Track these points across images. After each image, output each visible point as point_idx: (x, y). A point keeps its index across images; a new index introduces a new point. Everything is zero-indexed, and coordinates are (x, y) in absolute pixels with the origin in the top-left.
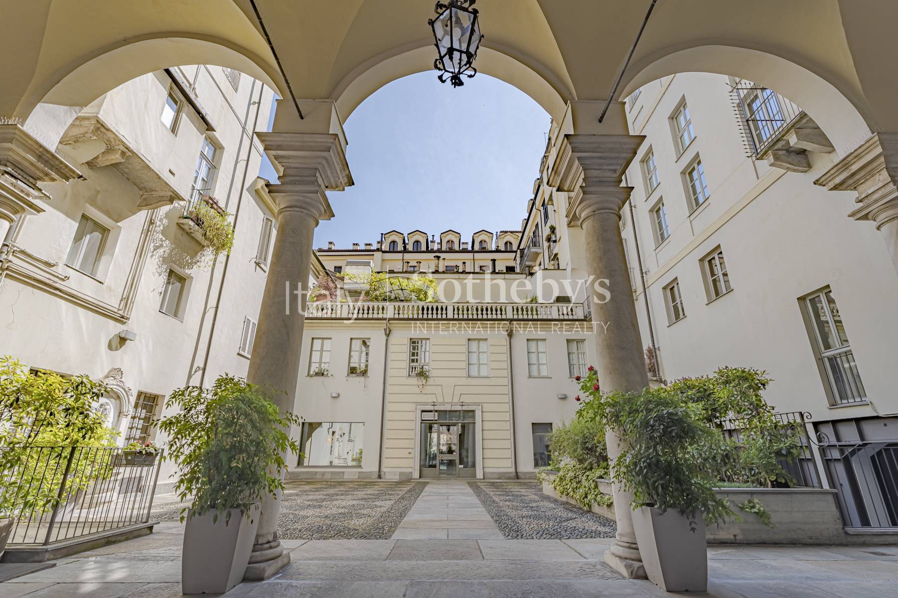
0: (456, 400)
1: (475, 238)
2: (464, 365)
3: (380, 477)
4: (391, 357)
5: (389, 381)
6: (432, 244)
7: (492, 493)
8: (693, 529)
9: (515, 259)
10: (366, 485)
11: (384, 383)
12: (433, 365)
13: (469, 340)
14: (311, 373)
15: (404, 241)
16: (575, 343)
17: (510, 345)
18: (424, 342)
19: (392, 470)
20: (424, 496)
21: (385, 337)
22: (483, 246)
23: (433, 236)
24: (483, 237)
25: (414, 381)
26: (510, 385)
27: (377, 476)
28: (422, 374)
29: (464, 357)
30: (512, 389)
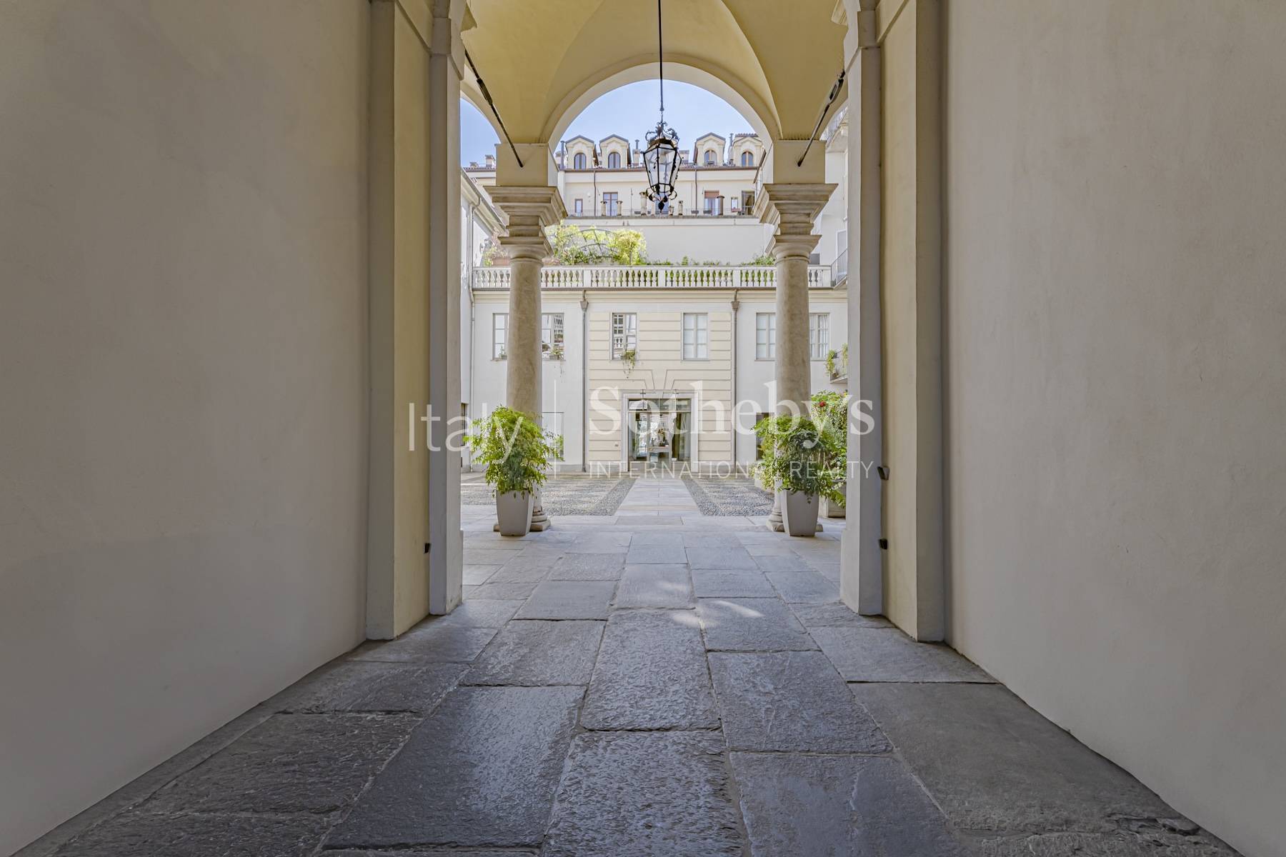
0: (669, 387)
1: (699, 147)
2: (679, 345)
3: (584, 470)
4: (590, 336)
5: (590, 365)
6: (636, 155)
7: (703, 486)
8: (809, 502)
9: (755, 181)
10: (572, 478)
11: (584, 368)
12: (640, 346)
13: (684, 314)
14: (497, 356)
15: (595, 151)
16: (817, 317)
17: (736, 321)
18: (628, 316)
19: (597, 465)
20: (635, 488)
21: (581, 313)
22: (711, 160)
23: (637, 141)
24: (710, 145)
25: (619, 365)
26: (733, 369)
27: (581, 470)
28: (629, 356)
29: (678, 336)
30: (735, 374)
